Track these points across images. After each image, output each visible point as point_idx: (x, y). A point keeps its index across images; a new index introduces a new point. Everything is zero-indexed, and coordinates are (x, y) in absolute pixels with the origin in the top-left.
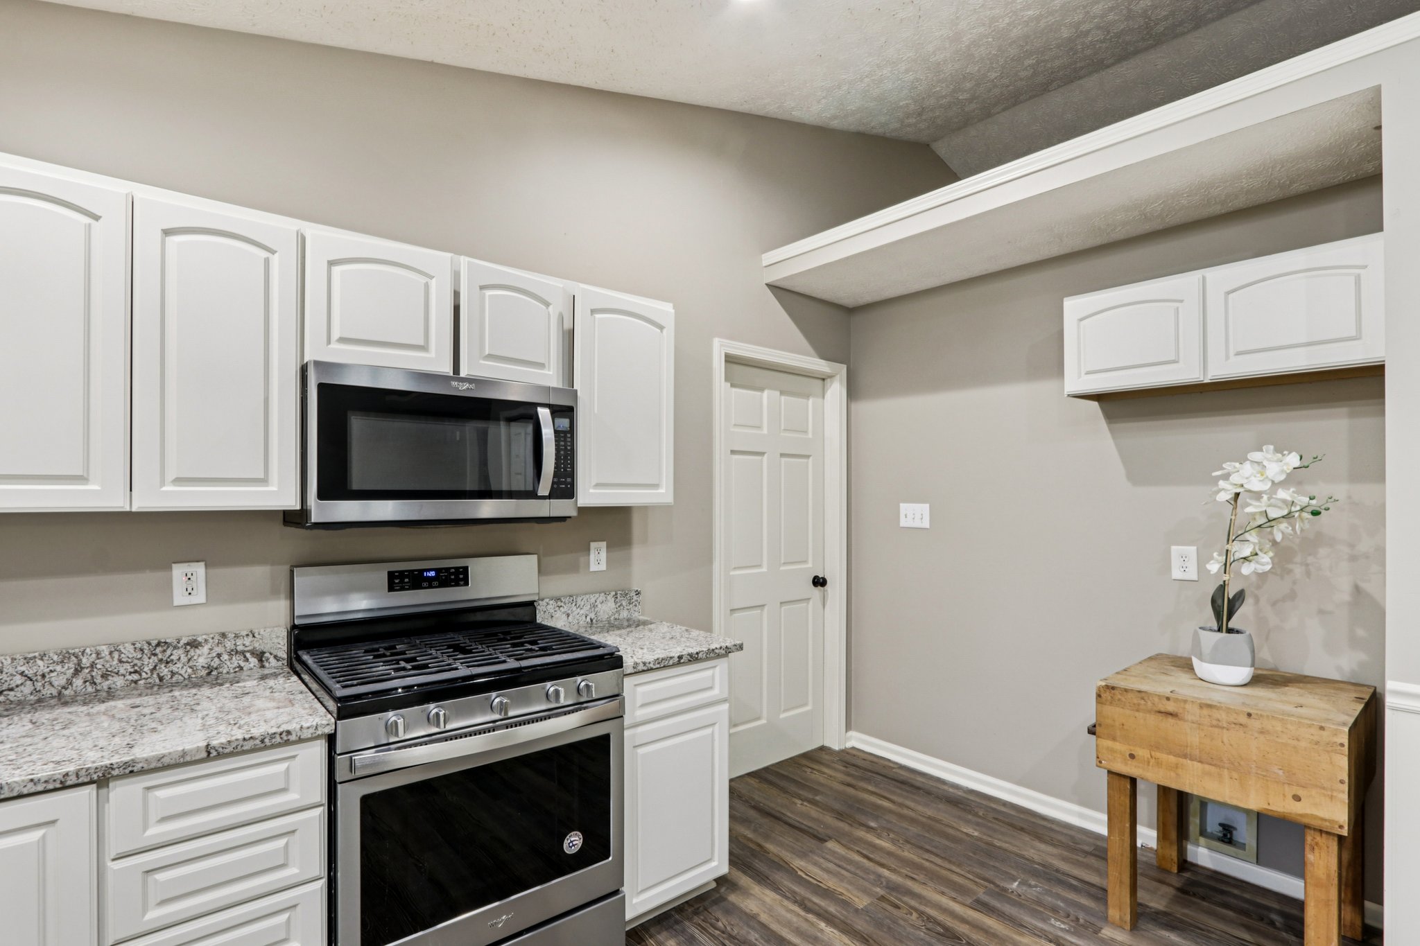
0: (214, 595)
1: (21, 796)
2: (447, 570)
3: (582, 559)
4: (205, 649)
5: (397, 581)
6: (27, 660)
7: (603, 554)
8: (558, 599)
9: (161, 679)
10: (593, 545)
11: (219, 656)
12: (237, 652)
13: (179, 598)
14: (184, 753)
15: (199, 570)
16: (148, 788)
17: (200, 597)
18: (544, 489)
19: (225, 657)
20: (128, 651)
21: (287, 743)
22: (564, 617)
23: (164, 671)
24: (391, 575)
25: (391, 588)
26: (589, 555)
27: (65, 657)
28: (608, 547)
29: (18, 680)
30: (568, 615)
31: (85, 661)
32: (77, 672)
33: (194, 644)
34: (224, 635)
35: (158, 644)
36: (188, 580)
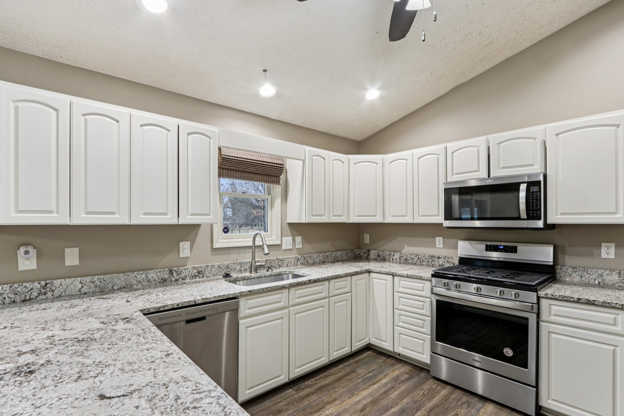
0: (445, 246)
1: (382, 273)
2: (508, 246)
3: (596, 251)
4: (441, 260)
5: (489, 248)
6: (411, 255)
7: (613, 250)
8: (574, 268)
9: (433, 265)
11: (444, 262)
12: (448, 262)
13: (437, 246)
15: (441, 239)
16: (400, 280)
17: (441, 246)
18: (523, 215)
19: (446, 263)
20: (426, 256)
23: (433, 263)
24: (487, 246)
25: (487, 250)
26: (601, 249)
27: (417, 255)
28: (616, 246)
29: (410, 259)
30: (582, 277)
31: (420, 257)
32: (418, 259)
33: (439, 258)
34: (445, 257)
35: (432, 256)
36: (439, 241)
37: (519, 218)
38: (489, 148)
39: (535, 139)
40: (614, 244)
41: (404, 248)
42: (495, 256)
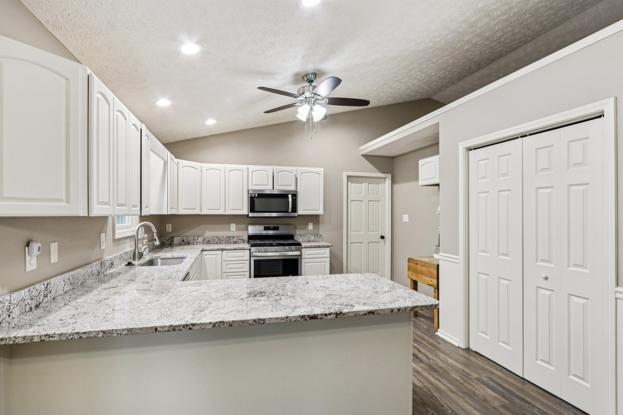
0: (237, 229)
2: (275, 227)
3: (307, 227)
4: (235, 238)
5: (266, 229)
6: (213, 237)
7: (312, 226)
8: (300, 235)
9: (229, 242)
10: (309, 224)
11: (237, 240)
12: (240, 239)
13: (232, 229)
14: (231, 248)
15: (234, 225)
17: (235, 229)
18: (290, 210)
19: (238, 240)
20: (225, 237)
21: (244, 249)
22: (302, 239)
23: (230, 241)
24: (265, 227)
25: (265, 230)
26: (308, 226)
27: (217, 237)
28: (313, 224)
29: (212, 240)
30: (303, 239)
31: (220, 238)
32: (219, 240)
33: (234, 237)
34: (238, 236)
35: (229, 237)
36: (233, 226)
37: (287, 212)
38: (273, 174)
39: (292, 173)
40: (312, 223)
41: (205, 233)
42: (271, 232)
